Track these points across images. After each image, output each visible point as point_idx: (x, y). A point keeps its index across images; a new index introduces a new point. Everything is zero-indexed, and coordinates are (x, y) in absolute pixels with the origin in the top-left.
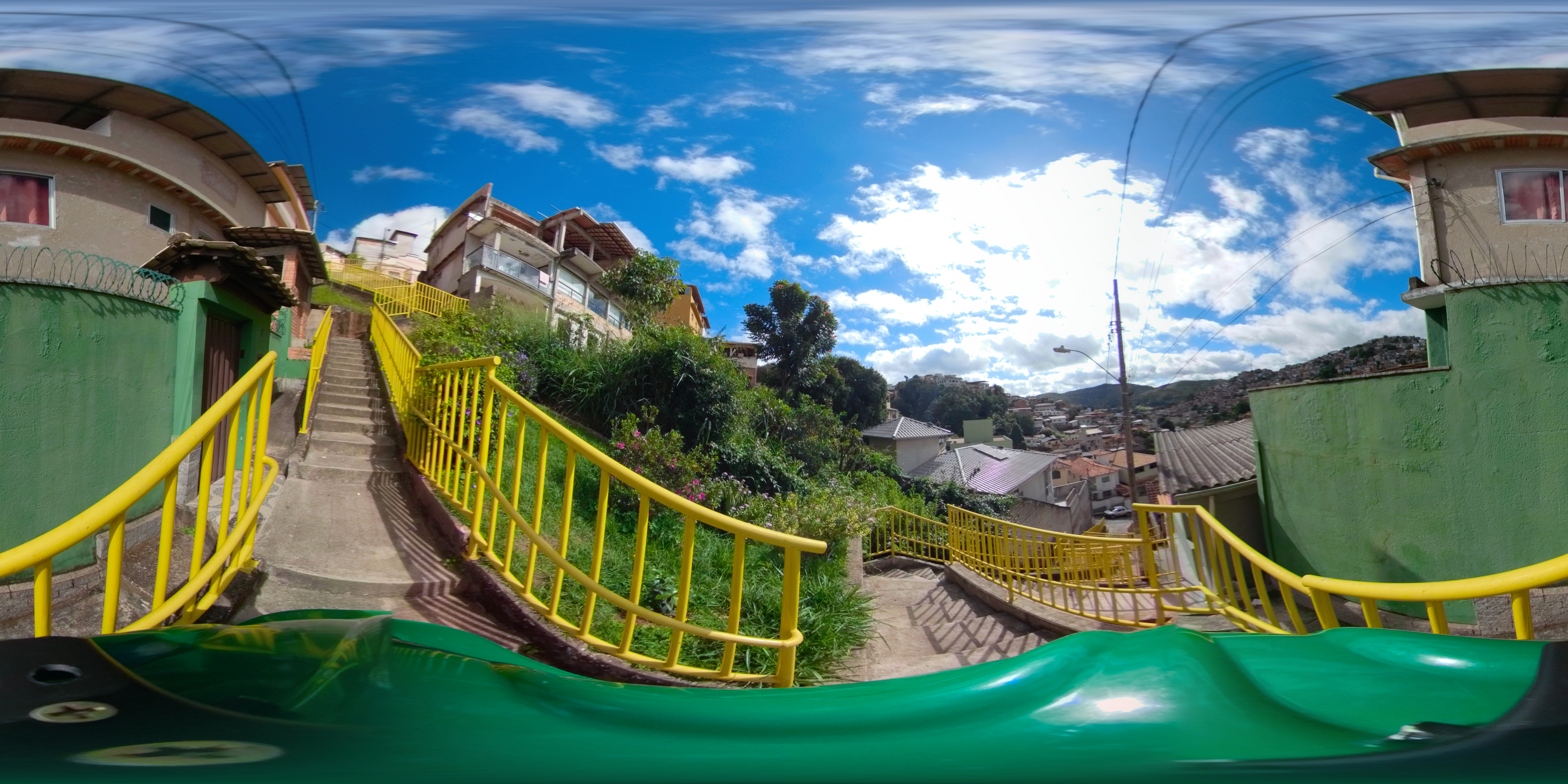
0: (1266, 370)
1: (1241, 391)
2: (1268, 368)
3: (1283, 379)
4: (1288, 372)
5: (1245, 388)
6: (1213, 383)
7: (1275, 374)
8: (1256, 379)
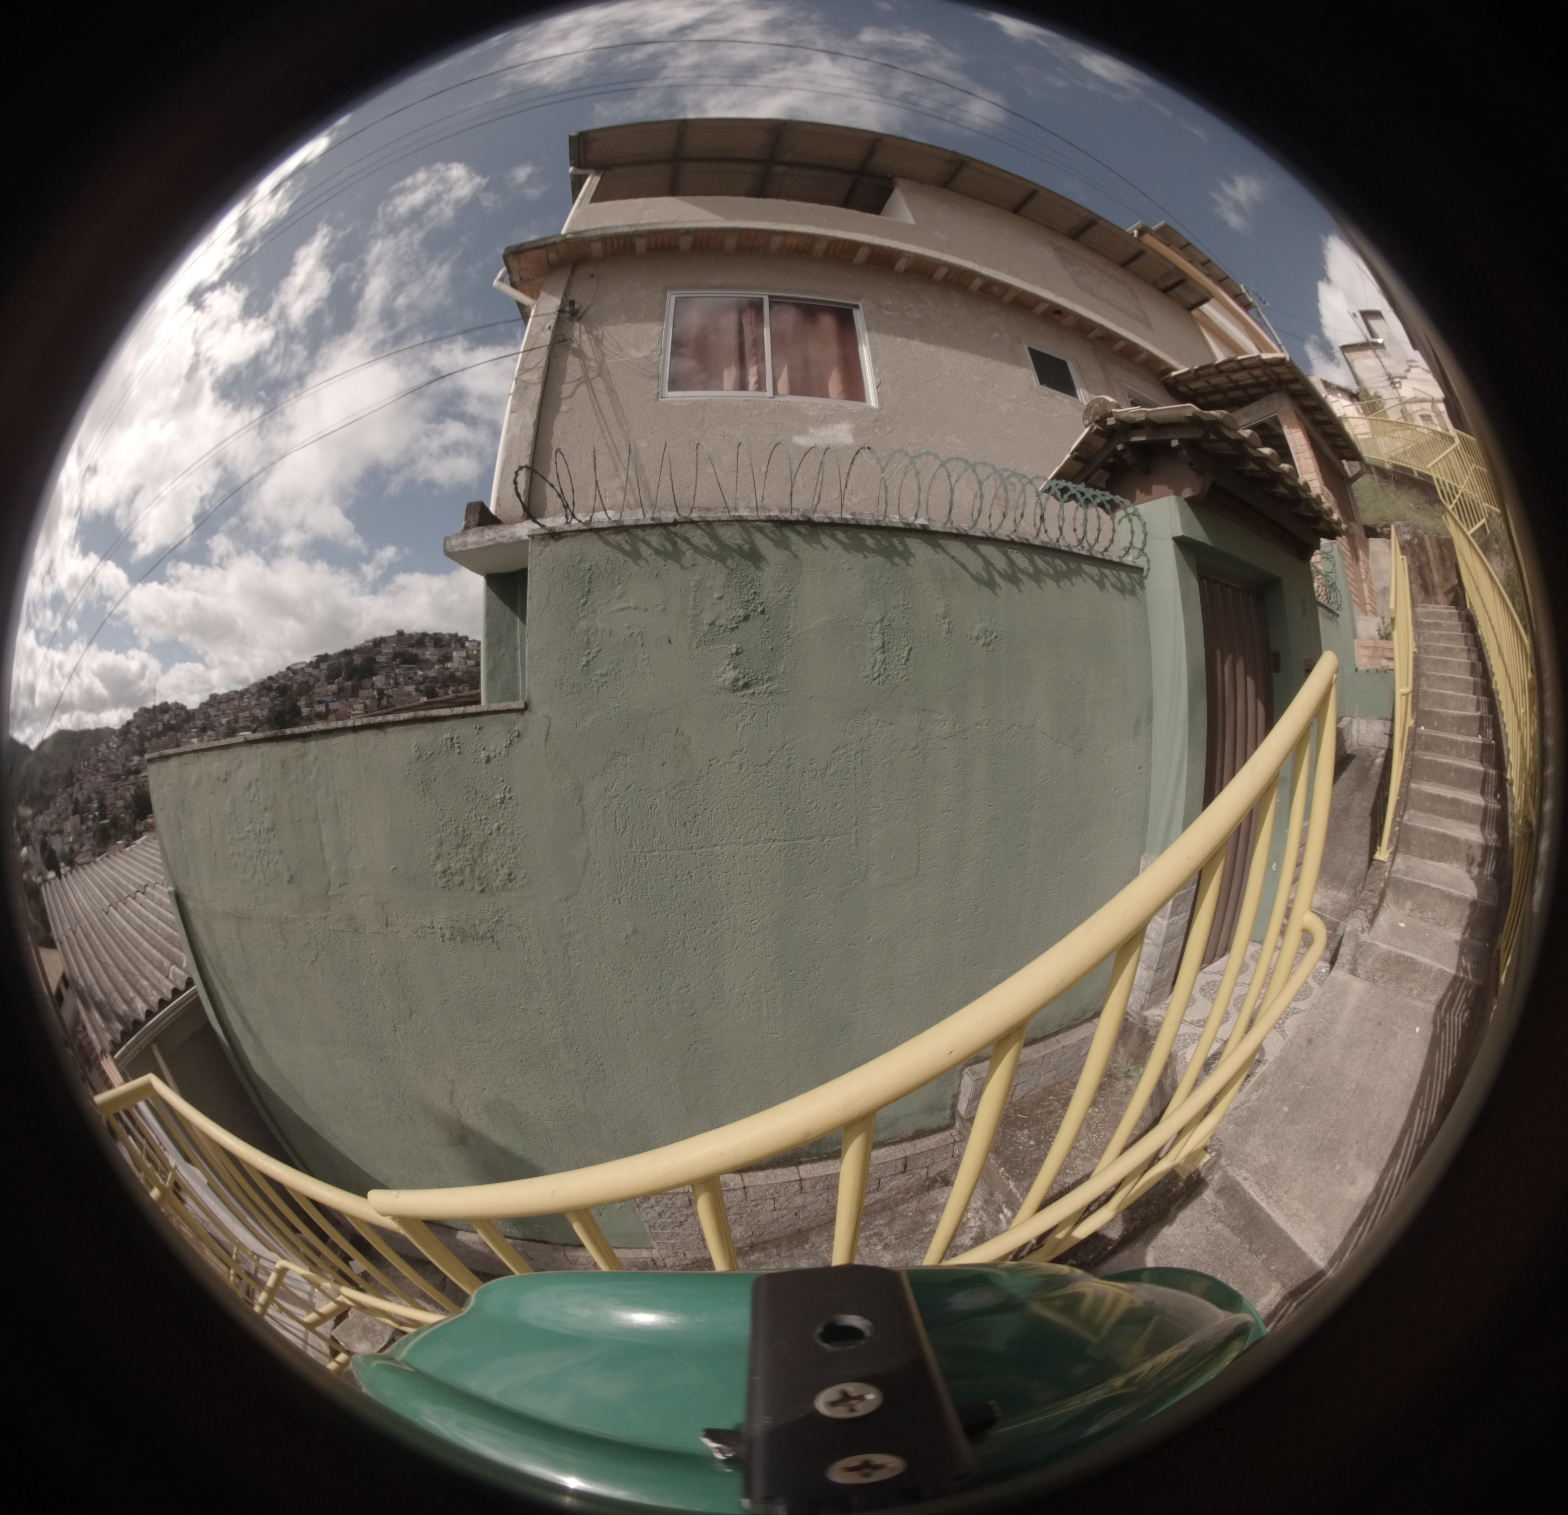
0: (176, 704)
1: (136, 759)
2: (180, 702)
3: (203, 730)
4: (212, 712)
5: (141, 753)
6: (99, 735)
7: (190, 716)
8: (160, 727)
